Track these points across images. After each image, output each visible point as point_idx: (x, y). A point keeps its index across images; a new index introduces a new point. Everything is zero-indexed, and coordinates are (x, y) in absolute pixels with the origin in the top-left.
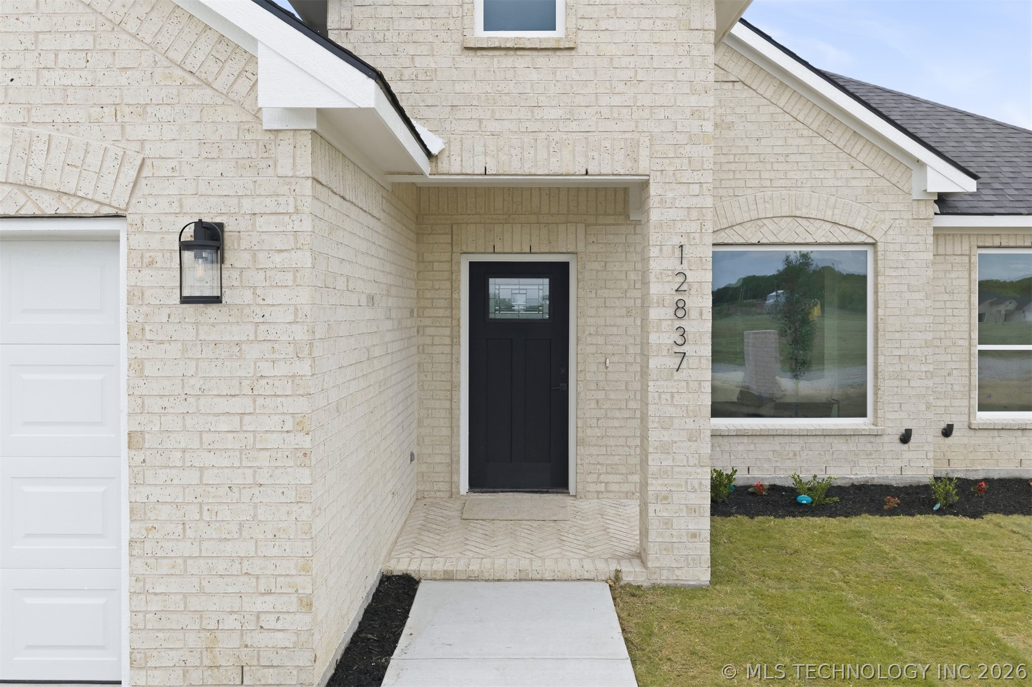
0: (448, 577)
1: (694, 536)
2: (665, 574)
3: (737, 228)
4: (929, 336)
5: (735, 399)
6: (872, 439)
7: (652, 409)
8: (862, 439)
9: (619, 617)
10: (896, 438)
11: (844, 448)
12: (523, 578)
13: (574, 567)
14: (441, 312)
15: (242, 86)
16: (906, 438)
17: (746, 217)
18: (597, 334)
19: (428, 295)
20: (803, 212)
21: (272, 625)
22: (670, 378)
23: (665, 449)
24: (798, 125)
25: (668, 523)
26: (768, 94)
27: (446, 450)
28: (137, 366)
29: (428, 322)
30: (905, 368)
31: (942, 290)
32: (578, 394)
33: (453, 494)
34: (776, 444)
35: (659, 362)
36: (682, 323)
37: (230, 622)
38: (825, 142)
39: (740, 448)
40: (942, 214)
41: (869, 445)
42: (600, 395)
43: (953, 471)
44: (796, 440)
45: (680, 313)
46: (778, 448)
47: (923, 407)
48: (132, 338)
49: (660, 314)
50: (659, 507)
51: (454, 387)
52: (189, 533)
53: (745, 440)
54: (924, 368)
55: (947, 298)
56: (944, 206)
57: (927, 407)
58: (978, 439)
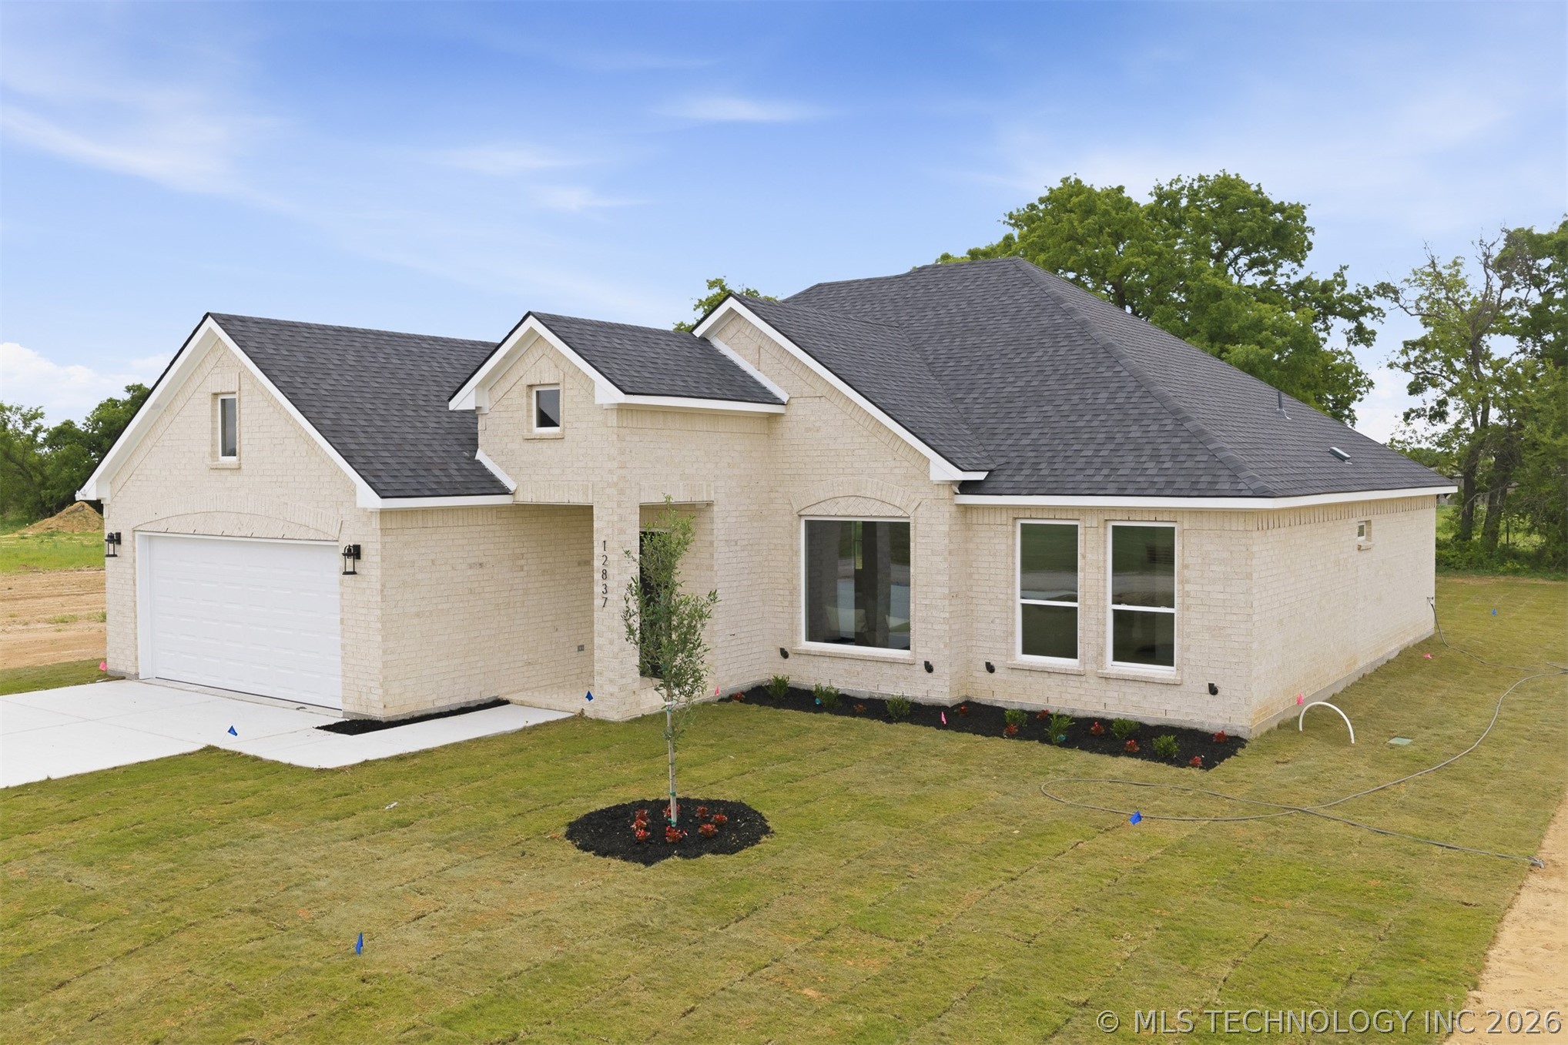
2: (600, 713)
3: (822, 504)
6: (908, 667)
8: (901, 666)
11: (890, 672)
16: (931, 668)
20: (863, 493)
21: (374, 692)
22: (602, 610)
23: (600, 648)
24: (860, 428)
25: (602, 686)
26: (841, 406)
30: (929, 614)
31: (988, 552)
34: (846, 665)
35: (598, 602)
36: (605, 582)
38: (877, 440)
40: (961, 493)
41: (906, 672)
43: (996, 701)
44: (859, 662)
45: (604, 577)
46: (847, 668)
47: (942, 646)
49: (598, 576)
50: (598, 678)
53: (827, 660)
54: (943, 615)
55: (991, 559)
56: (966, 487)
57: (945, 646)
58: (1016, 677)
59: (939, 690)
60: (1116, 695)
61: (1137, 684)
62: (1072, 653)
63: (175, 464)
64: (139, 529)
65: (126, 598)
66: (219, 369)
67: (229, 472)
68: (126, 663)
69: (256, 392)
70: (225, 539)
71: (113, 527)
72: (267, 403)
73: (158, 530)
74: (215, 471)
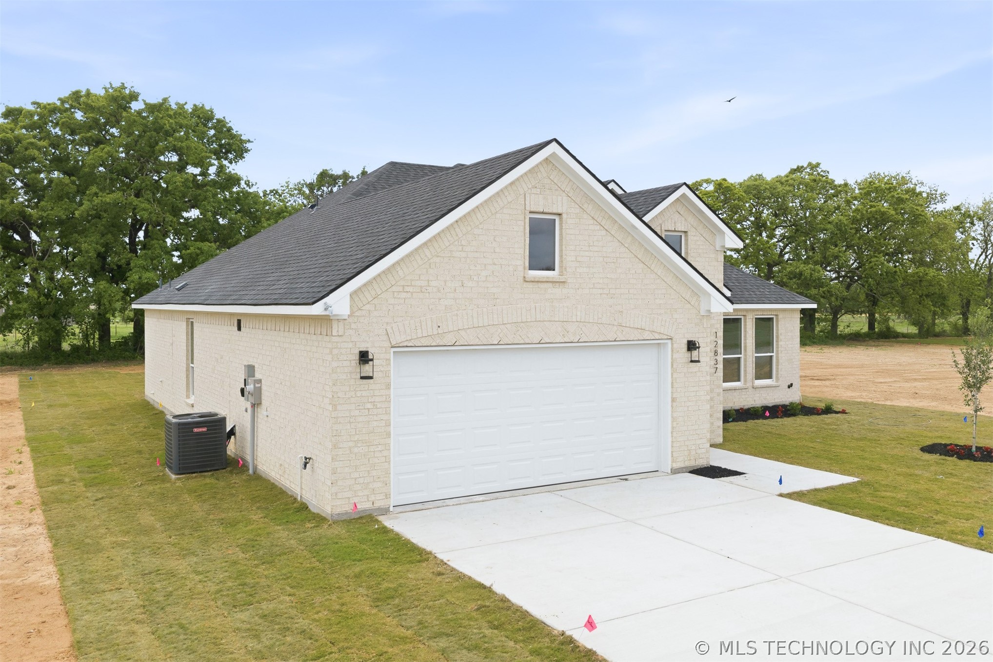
15: (697, 304)
28: (675, 380)
36: (716, 357)
48: (674, 371)
52: (685, 424)
62: (738, 379)
63: (471, 276)
64: (405, 344)
65: (375, 423)
66: (538, 190)
67: (550, 285)
68: (372, 498)
69: (585, 216)
70: (543, 346)
71: (350, 345)
72: (598, 227)
73: (440, 344)
74: (531, 283)
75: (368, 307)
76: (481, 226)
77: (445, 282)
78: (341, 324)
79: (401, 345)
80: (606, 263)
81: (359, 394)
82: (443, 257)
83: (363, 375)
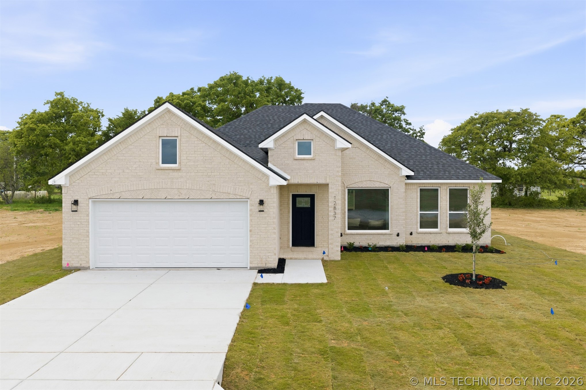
0: (291, 259)
1: (337, 251)
2: (332, 258)
3: (356, 183)
4: (404, 210)
5: (358, 226)
6: (390, 235)
7: (329, 227)
8: (388, 235)
9: (323, 265)
10: (396, 235)
11: (383, 237)
12: (305, 259)
13: (315, 257)
14: (286, 206)
15: (266, 180)
16: (398, 235)
17: (359, 181)
18: (321, 211)
19: (283, 202)
20: (373, 180)
21: (270, 257)
22: (333, 221)
23: (332, 234)
24: (371, 158)
25: (332, 248)
26: (364, 151)
27: (287, 237)
28: (251, 220)
29: (283, 208)
30: (398, 218)
31: (410, 198)
32: (317, 224)
33: (288, 247)
34: (366, 237)
35: (331, 218)
36: (335, 211)
37: (264, 257)
39: (358, 238)
40: (408, 179)
41: (389, 237)
42: (322, 224)
43: (413, 244)
45: (335, 209)
47: (402, 228)
48: (250, 216)
49: (331, 209)
50: (331, 245)
51: (289, 223)
52: (258, 244)
53: (359, 236)
54: (403, 218)
55: (411, 200)
56: (408, 177)
57: (404, 227)
58: (419, 236)
59: (401, 242)
60: (452, 238)
61: (458, 234)
62: (436, 227)
63: (128, 167)
64: (95, 197)
65: (82, 231)
66: (164, 126)
67: (171, 171)
68: (81, 262)
69: (192, 137)
70: (166, 200)
71: (70, 197)
72: (201, 142)
73: (112, 198)
74: (160, 170)
75: (78, 181)
76: (133, 144)
77: (115, 170)
78: (66, 188)
79: (93, 198)
80: (206, 160)
81: (74, 218)
82: (114, 159)
83: (72, 210)
